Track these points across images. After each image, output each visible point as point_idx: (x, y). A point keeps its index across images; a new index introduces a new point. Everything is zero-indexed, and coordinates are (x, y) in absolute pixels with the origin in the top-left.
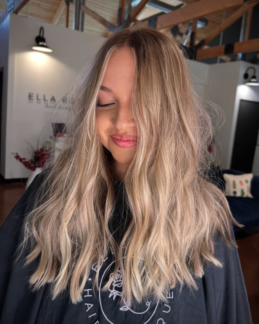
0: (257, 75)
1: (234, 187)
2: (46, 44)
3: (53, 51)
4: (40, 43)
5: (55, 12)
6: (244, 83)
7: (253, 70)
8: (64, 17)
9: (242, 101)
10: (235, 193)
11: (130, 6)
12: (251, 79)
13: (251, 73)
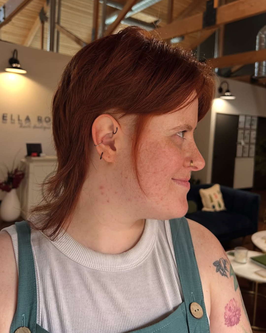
0: (230, 88)
1: (212, 201)
2: (20, 65)
3: (27, 71)
4: (14, 65)
5: (29, 29)
6: (219, 97)
7: (227, 84)
8: (40, 34)
9: (218, 114)
10: (214, 207)
11: (104, 25)
12: (225, 93)
13: (224, 87)
